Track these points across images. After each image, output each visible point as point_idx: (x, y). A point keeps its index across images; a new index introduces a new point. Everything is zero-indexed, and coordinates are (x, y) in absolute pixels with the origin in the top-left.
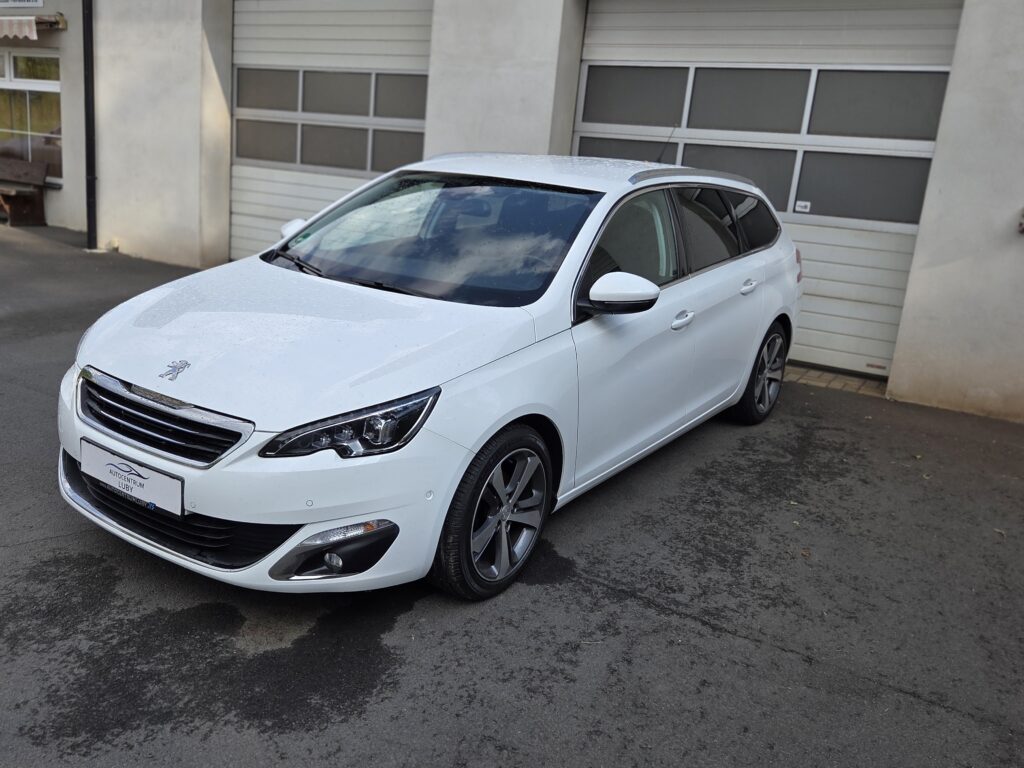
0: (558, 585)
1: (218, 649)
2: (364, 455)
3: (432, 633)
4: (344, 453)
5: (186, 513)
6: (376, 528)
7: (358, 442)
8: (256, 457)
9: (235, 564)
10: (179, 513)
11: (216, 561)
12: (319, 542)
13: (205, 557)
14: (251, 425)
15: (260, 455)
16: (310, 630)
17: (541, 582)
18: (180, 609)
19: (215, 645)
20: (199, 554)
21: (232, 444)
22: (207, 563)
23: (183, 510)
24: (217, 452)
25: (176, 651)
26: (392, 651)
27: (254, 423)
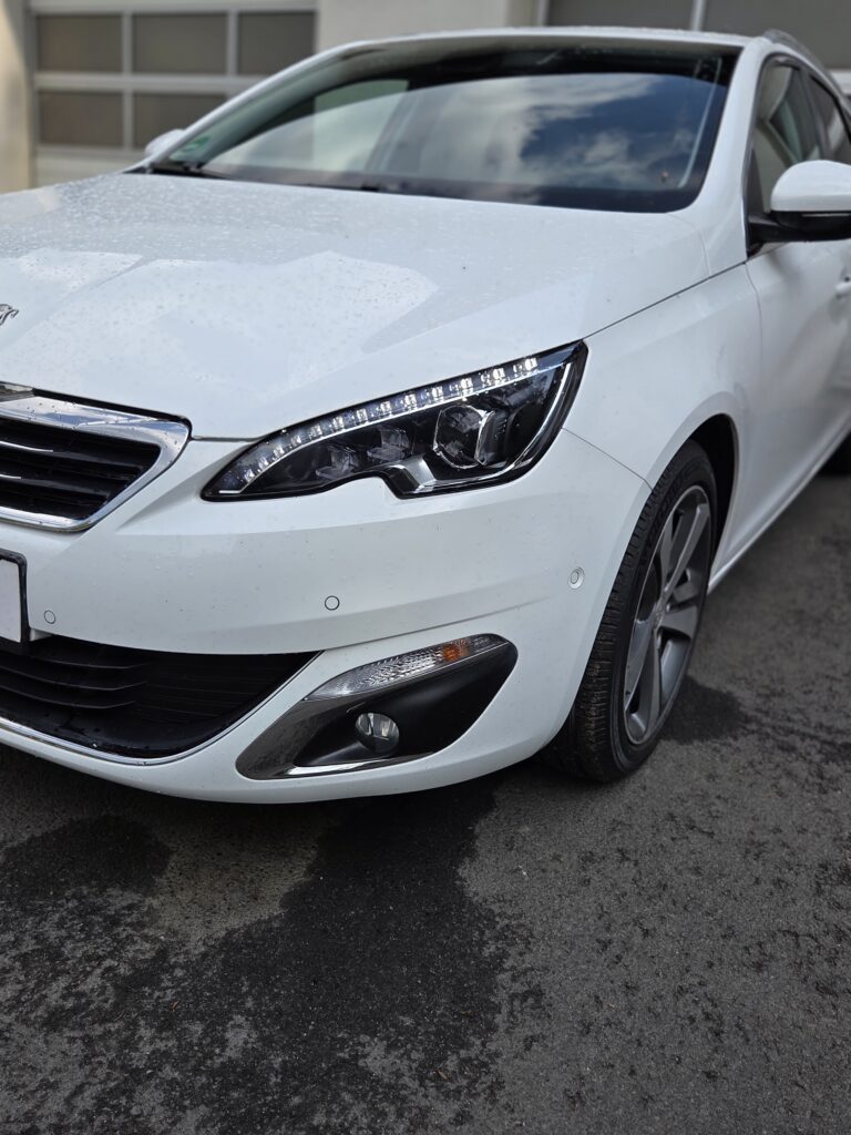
0: (731, 740)
1: (123, 932)
2: (438, 491)
3: (556, 858)
4: (403, 487)
5: (33, 637)
6: (465, 658)
7: (423, 464)
8: (196, 502)
9: (154, 746)
10: (17, 638)
11: (110, 741)
12: (345, 691)
13: (81, 732)
14: (182, 426)
15: (204, 497)
16: (310, 870)
17: (702, 737)
18: (26, 836)
19: (114, 921)
20: (67, 726)
21: (137, 473)
22: (89, 745)
23: (25, 629)
24: (101, 493)
25: (29, 945)
26: (496, 908)
27: (187, 423)
